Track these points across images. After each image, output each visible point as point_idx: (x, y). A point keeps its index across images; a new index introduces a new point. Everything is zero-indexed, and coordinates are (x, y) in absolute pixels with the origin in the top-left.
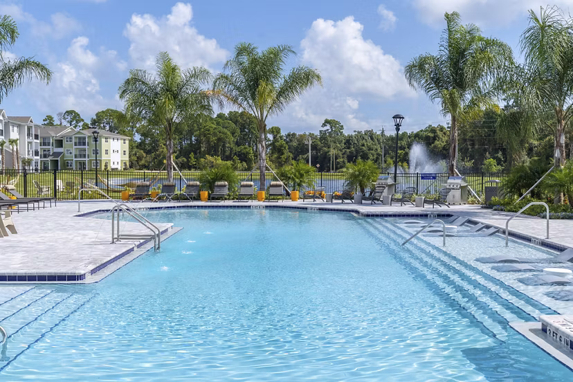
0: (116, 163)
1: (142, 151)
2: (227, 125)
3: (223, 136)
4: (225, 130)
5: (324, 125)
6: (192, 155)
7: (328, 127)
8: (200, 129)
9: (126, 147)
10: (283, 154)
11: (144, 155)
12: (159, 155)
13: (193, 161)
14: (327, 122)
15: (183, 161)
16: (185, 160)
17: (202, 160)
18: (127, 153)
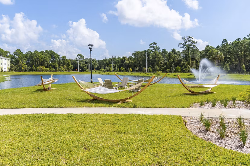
0: (5, 69)
1: (12, 64)
2: (46, 55)
3: (45, 59)
4: (46, 57)
5: (78, 56)
6: (34, 66)
7: (79, 57)
8: (36, 56)
9: (9, 62)
10: (69, 65)
11: (13, 66)
12: (20, 66)
13: (34, 68)
14: (78, 55)
15: (30, 68)
16: (31, 68)
17: (38, 68)
18: (9, 65)
